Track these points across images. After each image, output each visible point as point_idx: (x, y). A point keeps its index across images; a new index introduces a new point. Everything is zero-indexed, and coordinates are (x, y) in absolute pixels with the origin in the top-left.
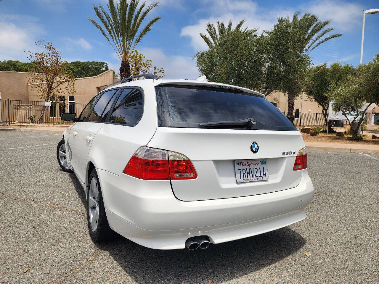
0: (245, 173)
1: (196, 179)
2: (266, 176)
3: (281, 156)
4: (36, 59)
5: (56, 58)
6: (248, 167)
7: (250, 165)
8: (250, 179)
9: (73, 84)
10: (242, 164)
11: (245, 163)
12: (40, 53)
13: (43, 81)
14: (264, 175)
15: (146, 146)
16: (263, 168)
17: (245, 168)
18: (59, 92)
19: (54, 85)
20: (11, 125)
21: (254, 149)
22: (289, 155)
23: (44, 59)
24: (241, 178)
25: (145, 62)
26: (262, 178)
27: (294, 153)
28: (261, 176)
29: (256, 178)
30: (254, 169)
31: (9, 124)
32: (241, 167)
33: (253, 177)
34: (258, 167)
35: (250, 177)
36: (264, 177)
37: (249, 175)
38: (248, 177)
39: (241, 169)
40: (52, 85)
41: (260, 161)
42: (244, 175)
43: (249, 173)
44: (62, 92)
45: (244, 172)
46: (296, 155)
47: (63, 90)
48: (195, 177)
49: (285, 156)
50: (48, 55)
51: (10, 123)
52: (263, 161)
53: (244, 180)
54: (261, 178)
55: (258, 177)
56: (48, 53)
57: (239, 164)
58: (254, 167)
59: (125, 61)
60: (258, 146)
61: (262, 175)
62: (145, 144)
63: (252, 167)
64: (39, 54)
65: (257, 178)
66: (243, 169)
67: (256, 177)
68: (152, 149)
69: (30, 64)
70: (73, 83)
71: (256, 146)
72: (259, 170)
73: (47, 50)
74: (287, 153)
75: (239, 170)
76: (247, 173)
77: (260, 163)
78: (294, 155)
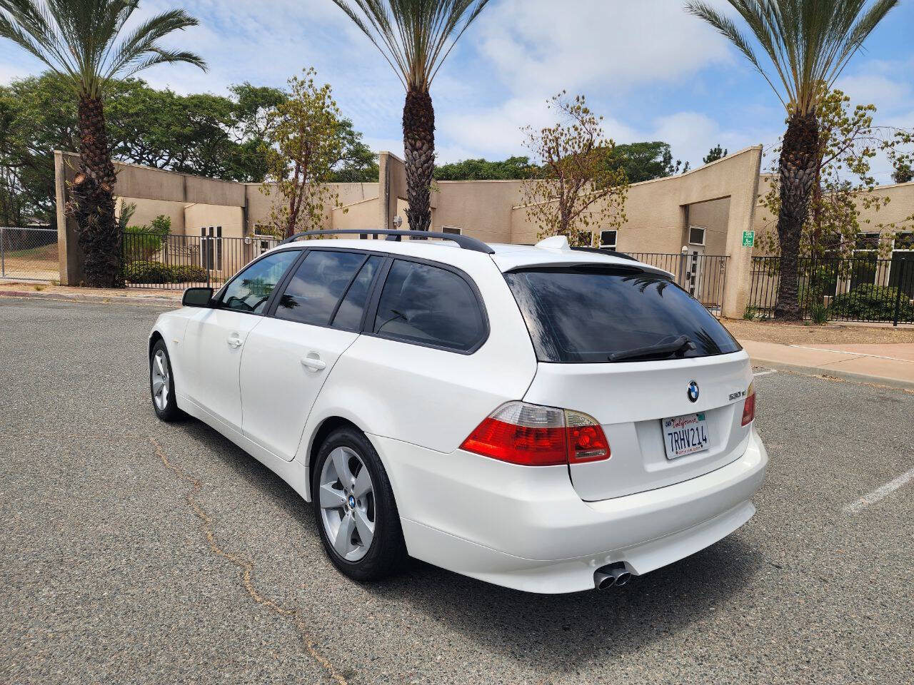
1: (610, 458)
2: (706, 442)
3: (728, 402)
4: (543, 143)
5: (587, 137)
6: (681, 429)
7: (683, 425)
8: (686, 450)
9: (620, 200)
10: (672, 423)
11: (677, 422)
12: (553, 127)
13: (551, 197)
14: (703, 440)
15: (522, 401)
16: (702, 427)
17: (677, 430)
18: (587, 224)
19: (577, 206)
21: (693, 394)
23: (560, 142)
24: (672, 450)
25: (850, 115)
26: (702, 446)
28: (699, 443)
29: (693, 448)
32: (671, 429)
33: (689, 446)
35: (685, 447)
36: (703, 443)
37: (683, 442)
38: (682, 448)
39: (671, 434)
40: (572, 206)
41: (697, 415)
42: (677, 443)
43: (683, 439)
44: (593, 223)
45: (677, 439)
46: (745, 397)
47: (597, 217)
48: (607, 456)
49: (733, 401)
50: (572, 130)
52: (701, 416)
53: (677, 453)
54: (700, 446)
55: (696, 444)
56: (571, 126)
57: (668, 424)
58: (690, 426)
59: (803, 114)
60: (699, 389)
61: (701, 441)
62: (520, 398)
64: (550, 130)
65: (695, 447)
66: (675, 433)
67: (693, 445)
68: (537, 407)
69: (506, 164)
70: (623, 198)
71: (696, 390)
72: (696, 432)
73: (570, 117)
74: (735, 396)
75: (669, 434)
76: (681, 440)
77: (697, 419)
78: (743, 397)
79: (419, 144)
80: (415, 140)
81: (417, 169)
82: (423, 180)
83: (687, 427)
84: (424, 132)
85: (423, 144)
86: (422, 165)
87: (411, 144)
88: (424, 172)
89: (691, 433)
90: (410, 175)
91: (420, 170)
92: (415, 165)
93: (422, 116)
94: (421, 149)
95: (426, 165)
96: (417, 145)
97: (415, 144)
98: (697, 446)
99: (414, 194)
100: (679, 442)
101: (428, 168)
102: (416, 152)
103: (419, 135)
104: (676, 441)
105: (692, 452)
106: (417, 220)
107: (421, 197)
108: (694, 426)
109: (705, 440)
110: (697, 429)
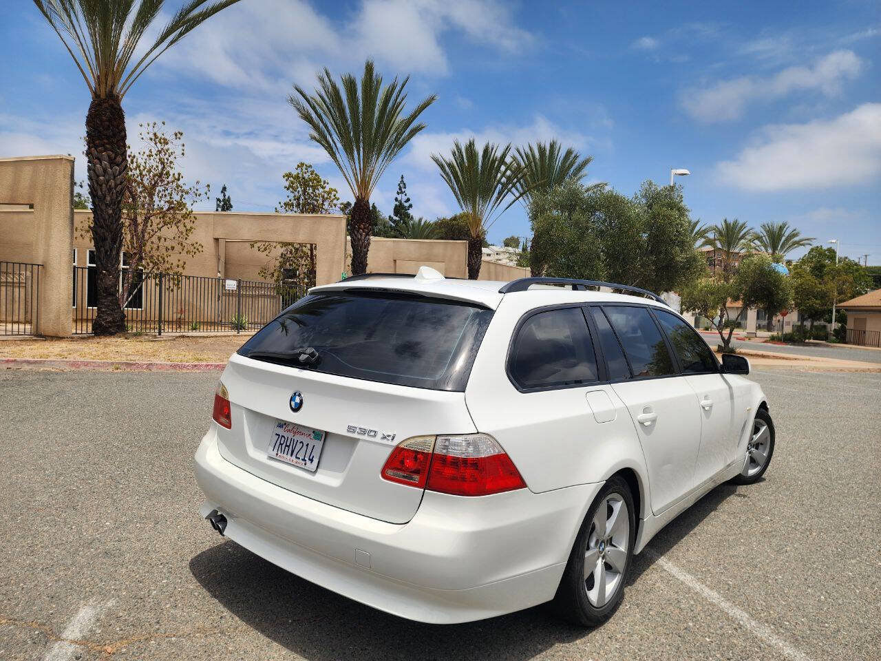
0: (282, 445)
1: (229, 428)
2: (312, 463)
6: (291, 436)
7: (295, 433)
8: (286, 457)
10: (284, 426)
11: (290, 428)
14: (309, 459)
16: (314, 446)
17: (287, 435)
22: (365, 437)
24: (273, 450)
26: (305, 464)
28: (304, 460)
29: (295, 460)
30: (298, 443)
33: (291, 455)
35: (287, 455)
36: (308, 463)
37: (287, 449)
38: (284, 453)
39: (279, 435)
41: (314, 432)
42: (280, 446)
43: (289, 446)
45: (282, 442)
46: (395, 443)
49: (355, 435)
52: (318, 435)
53: (277, 454)
54: (304, 462)
55: (299, 458)
57: (280, 425)
58: (301, 439)
60: (301, 401)
61: (307, 459)
63: (296, 438)
65: (297, 460)
66: (283, 436)
67: (296, 457)
72: (305, 447)
74: (363, 432)
75: (277, 434)
76: (286, 446)
77: (312, 435)
78: (385, 441)
83: (298, 438)
89: (299, 445)
98: (300, 461)
100: (284, 446)
104: (280, 444)
105: (291, 463)
108: (306, 440)
109: (311, 460)
110: (307, 445)
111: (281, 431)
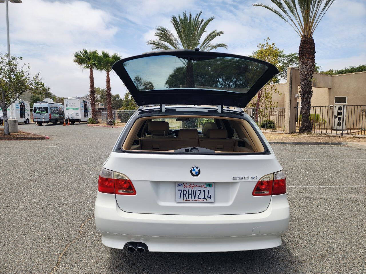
0: (185, 194)
1: (135, 195)
2: (210, 198)
6: (190, 189)
7: (193, 187)
8: (191, 199)
10: (183, 185)
11: (187, 185)
14: (208, 197)
16: (209, 190)
17: (187, 189)
20: (344, 135)
21: (194, 173)
22: (243, 180)
24: (180, 198)
26: (206, 200)
27: (253, 178)
28: (204, 198)
29: (198, 200)
30: (197, 191)
31: (342, 134)
33: (195, 198)
34: (202, 189)
35: (191, 198)
36: (208, 199)
37: (190, 196)
38: (188, 198)
39: (181, 190)
41: (206, 184)
42: (184, 195)
43: (191, 194)
46: (258, 180)
49: (238, 181)
51: (344, 132)
52: (208, 185)
53: (184, 200)
54: (205, 199)
55: (201, 198)
57: (180, 186)
58: (198, 189)
61: (206, 197)
63: (194, 189)
66: (184, 190)
68: (105, 169)
71: (197, 170)
72: (203, 193)
74: (241, 178)
75: (179, 190)
76: (189, 194)
77: (205, 186)
78: (253, 180)
79: (306, 61)
80: (304, 59)
81: (305, 72)
82: (308, 77)
84: (308, 55)
85: (308, 61)
86: (307, 70)
87: (302, 62)
88: (308, 73)
90: (301, 75)
91: (306, 72)
92: (304, 71)
93: (308, 48)
94: (307, 63)
95: (309, 70)
96: (305, 61)
97: (304, 61)
99: (303, 84)
100: (187, 195)
101: (311, 71)
102: (304, 65)
103: (306, 57)
104: (184, 194)
105: (196, 201)
106: (304, 95)
107: (307, 85)
109: (210, 197)
110: (204, 191)
111: (182, 188)
